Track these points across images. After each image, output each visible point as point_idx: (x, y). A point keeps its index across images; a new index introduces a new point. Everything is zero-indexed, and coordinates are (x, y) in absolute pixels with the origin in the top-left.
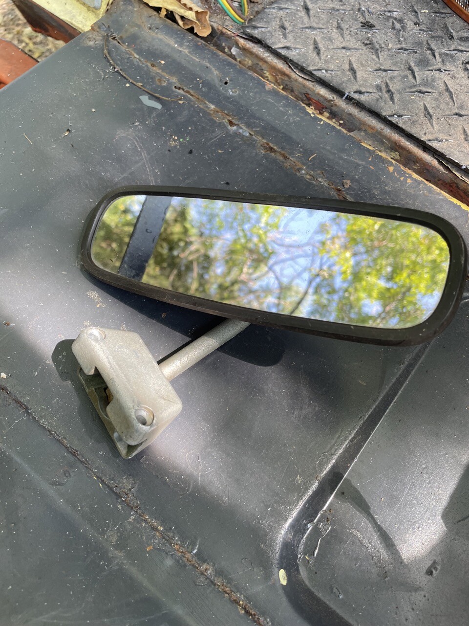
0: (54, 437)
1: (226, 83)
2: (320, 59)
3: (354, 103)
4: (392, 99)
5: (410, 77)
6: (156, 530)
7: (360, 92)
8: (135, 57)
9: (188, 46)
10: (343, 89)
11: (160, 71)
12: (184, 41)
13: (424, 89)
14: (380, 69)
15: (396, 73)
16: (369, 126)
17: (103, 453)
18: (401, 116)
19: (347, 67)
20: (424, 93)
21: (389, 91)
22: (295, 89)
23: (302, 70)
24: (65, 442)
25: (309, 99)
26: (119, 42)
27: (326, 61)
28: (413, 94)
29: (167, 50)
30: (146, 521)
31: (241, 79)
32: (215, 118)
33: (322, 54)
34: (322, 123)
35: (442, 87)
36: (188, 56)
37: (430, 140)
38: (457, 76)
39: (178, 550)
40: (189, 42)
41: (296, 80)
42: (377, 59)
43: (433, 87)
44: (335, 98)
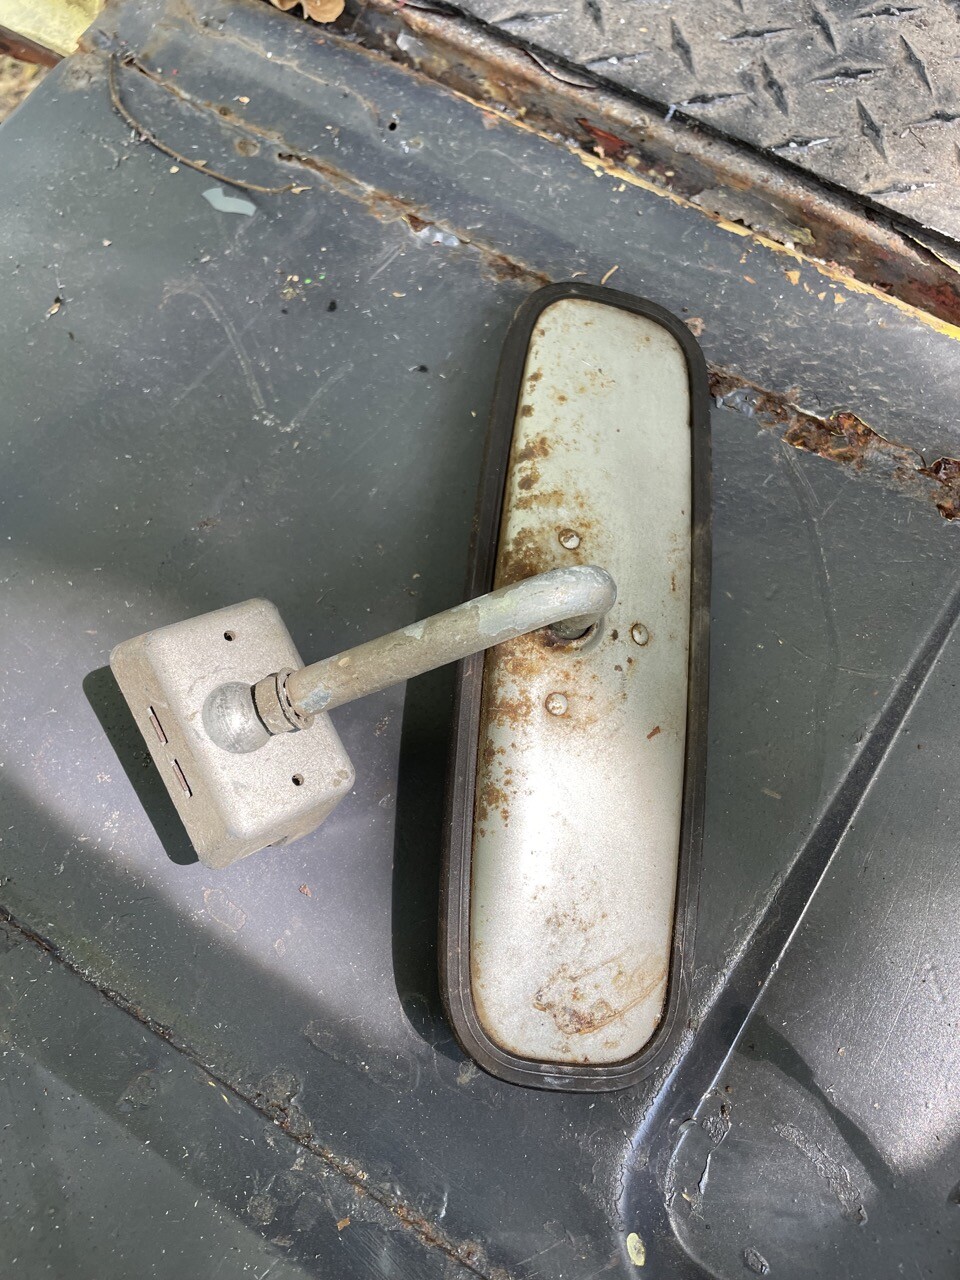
0: (116, 1003)
1: (393, 127)
2: (602, 31)
3: (692, 128)
4: (781, 102)
5: (820, 39)
6: (352, 1179)
7: (703, 99)
8: (183, 99)
9: (296, 51)
10: (663, 96)
11: (241, 123)
12: (287, 41)
13: (856, 66)
14: (746, 33)
15: (784, 36)
16: (734, 176)
17: (223, 1025)
18: (807, 143)
19: (666, 40)
20: (854, 75)
21: (771, 84)
22: (553, 111)
23: (564, 65)
24: (141, 1010)
25: (589, 130)
26: (141, 70)
27: (617, 35)
28: (829, 81)
29: (250, 70)
30: (330, 1165)
31: (425, 112)
32: (377, 216)
33: (605, 18)
34: (622, 188)
35: (897, 54)
36: (299, 76)
37: (879, 192)
38: (930, 19)
39: (405, 1220)
40: (297, 41)
41: (553, 92)
42: (736, 9)
43: (874, 56)
44: (647, 120)
